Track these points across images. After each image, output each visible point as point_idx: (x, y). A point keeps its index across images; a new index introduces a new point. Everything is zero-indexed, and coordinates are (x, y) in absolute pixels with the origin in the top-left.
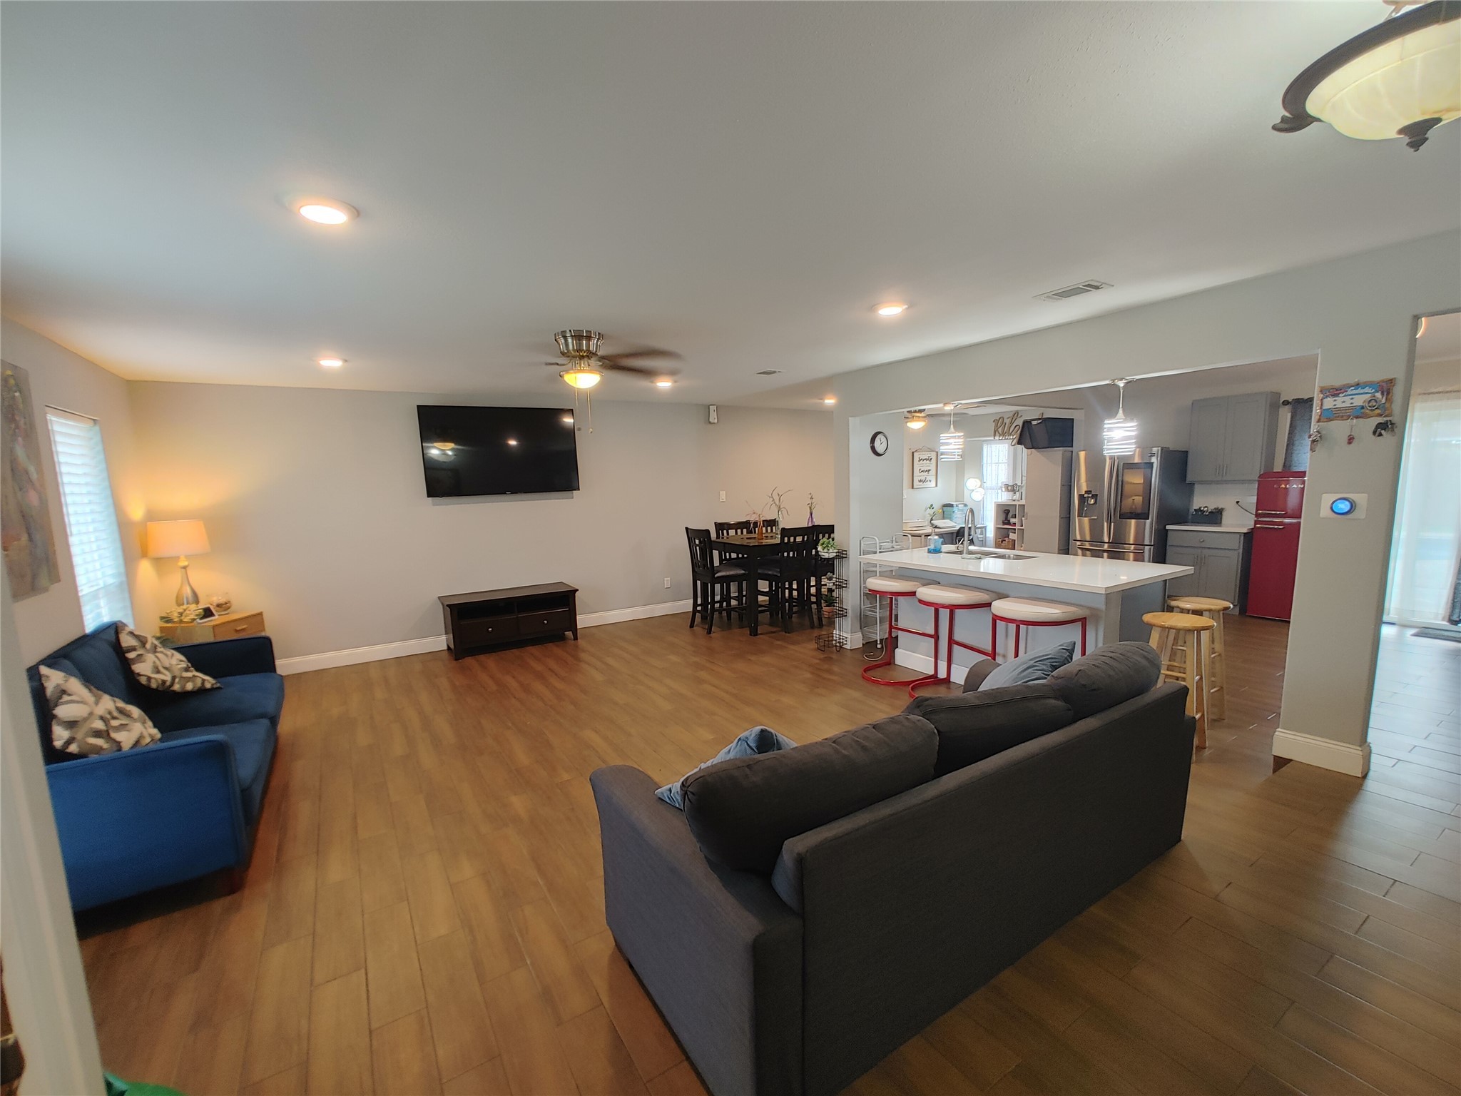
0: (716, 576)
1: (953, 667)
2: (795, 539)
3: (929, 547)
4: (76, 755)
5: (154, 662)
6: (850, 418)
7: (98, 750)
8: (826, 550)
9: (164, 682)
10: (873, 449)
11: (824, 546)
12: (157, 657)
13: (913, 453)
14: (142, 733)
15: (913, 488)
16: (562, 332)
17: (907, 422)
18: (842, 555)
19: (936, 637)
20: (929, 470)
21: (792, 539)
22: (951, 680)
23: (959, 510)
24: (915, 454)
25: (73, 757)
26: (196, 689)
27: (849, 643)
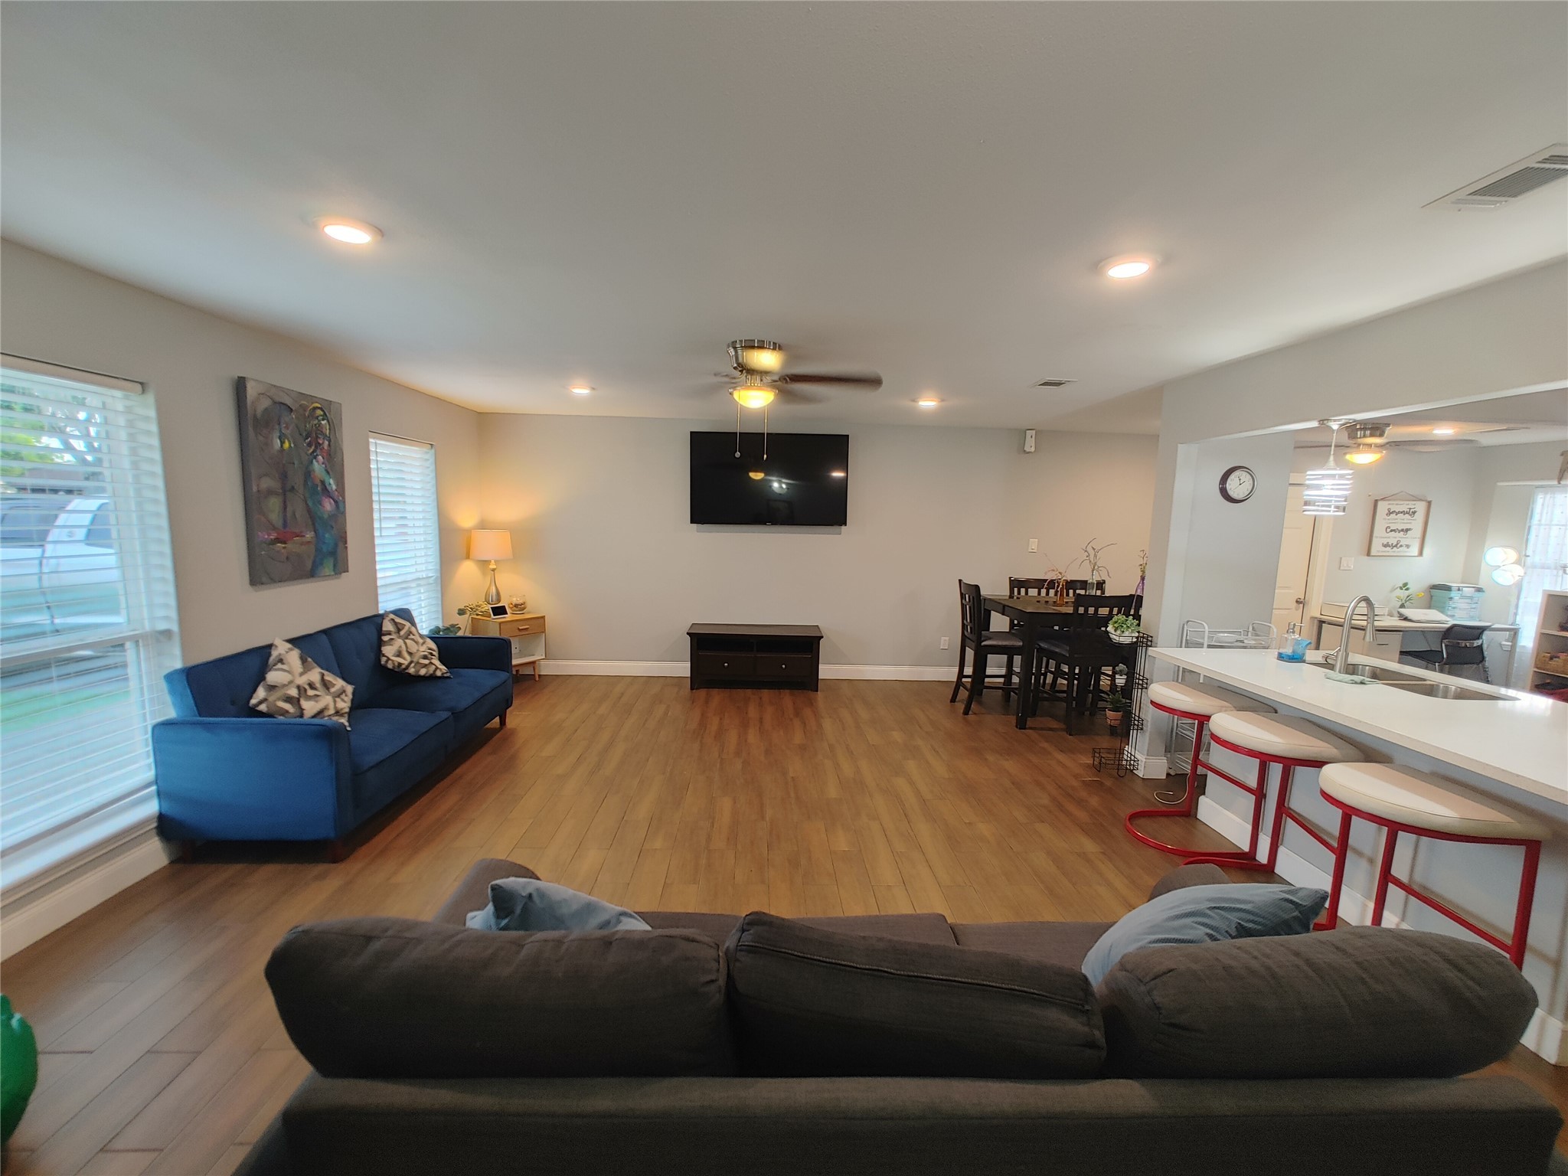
0: (983, 644)
1: (1282, 851)
2: (1096, 611)
3: (1281, 651)
4: (263, 713)
5: (400, 647)
6: (1179, 445)
7: (285, 713)
8: (1119, 632)
9: (400, 664)
10: (1224, 493)
11: (1116, 625)
12: (405, 643)
13: (1376, 501)
14: (327, 705)
15: (1368, 554)
16: (733, 342)
17: (1345, 454)
18: (1145, 641)
19: (1260, 794)
20: (1407, 530)
21: (1091, 610)
22: (1277, 871)
23: (1463, 597)
24: (1380, 504)
25: (261, 714)
26: (427, 675)
27: (1141, 767)
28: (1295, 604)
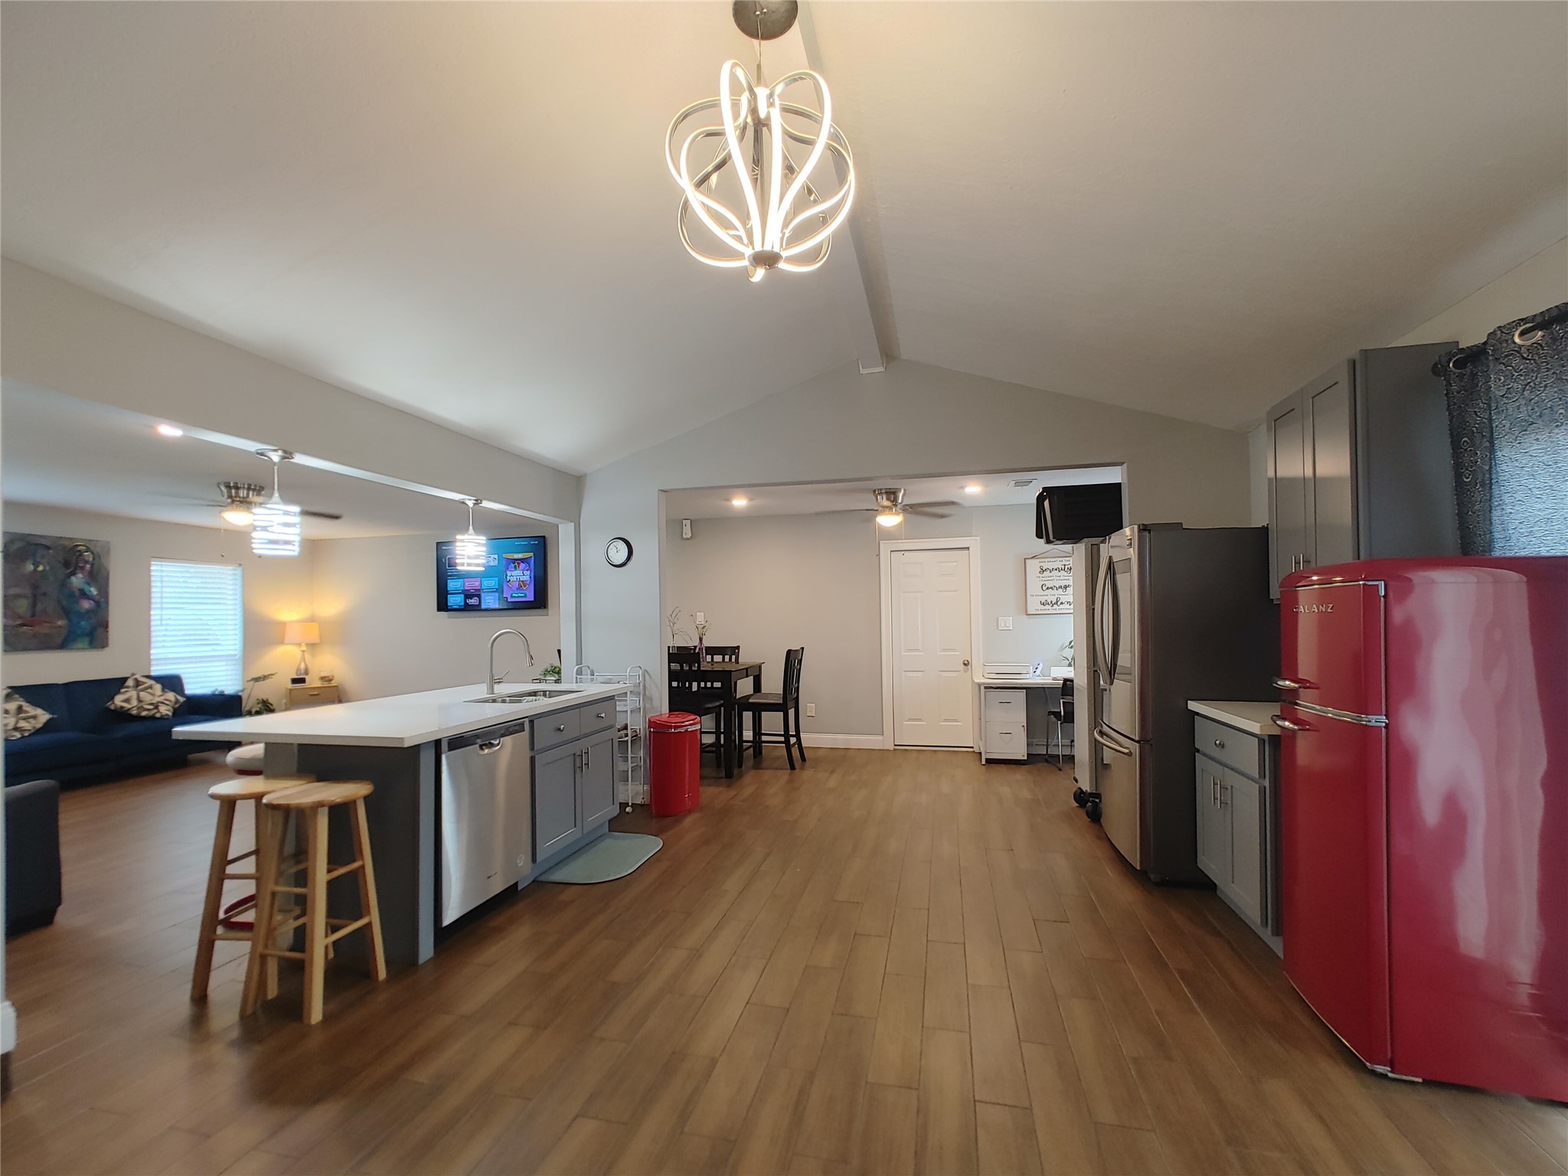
5: (131, 696)
9: (122, 707)
12: (139, 694)
13: (1025, 560)
15: (1026, 613)
20: (1066, 587)
24: (1030, 562)
26: (147, 716)
28: (963, 666)
